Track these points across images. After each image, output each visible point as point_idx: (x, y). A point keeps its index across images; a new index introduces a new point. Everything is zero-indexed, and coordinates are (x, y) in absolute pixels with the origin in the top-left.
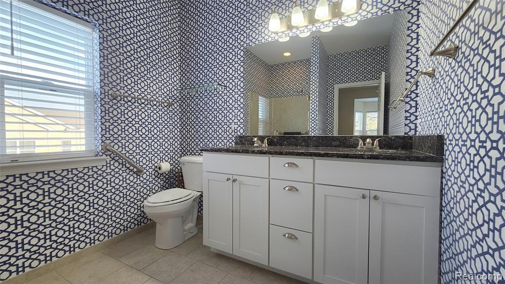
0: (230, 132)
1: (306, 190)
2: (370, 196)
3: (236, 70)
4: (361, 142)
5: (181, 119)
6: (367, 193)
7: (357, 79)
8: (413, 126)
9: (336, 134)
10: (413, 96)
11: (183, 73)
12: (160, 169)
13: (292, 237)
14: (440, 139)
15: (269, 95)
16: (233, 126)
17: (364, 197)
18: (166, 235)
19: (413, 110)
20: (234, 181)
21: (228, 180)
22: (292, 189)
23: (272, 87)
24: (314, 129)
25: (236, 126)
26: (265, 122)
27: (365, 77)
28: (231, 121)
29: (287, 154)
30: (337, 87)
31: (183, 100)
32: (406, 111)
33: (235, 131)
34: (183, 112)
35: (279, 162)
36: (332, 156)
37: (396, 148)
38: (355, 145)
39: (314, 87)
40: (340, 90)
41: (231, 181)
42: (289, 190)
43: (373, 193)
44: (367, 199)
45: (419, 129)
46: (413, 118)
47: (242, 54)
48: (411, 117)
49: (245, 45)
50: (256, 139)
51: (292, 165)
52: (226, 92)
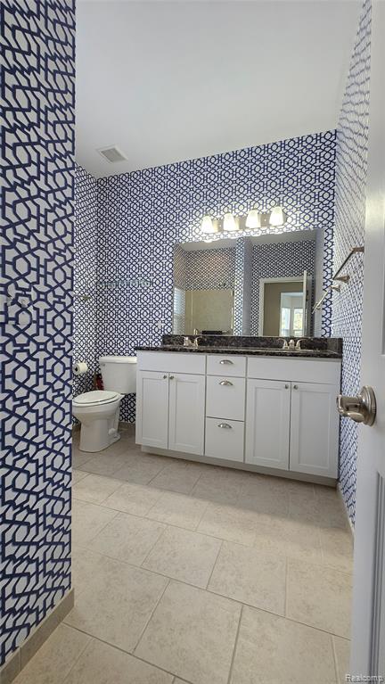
0: (157, 330)
1: (239, 384)
2: (292, 386)
3: (164, 266)
4: (285, 342)
5: (96, 314)
6: (289, 384)
7: (284, 274)
8: (328, 330)
9: (260, 335)
10: (328, 303)
11: (100, 264)
12: (76, 370)
13: (227, 427)
14: (341, 340)
15: (186, 287)
16: (160, 325)
17: (286, 388)
18: (93, 437)
19: (328, 315)
20: (172, 378)
21: (165, 377)
22: (227, 383)
23: (189, 277)
24: (238, 329)
25: (163, 325)
26: (180, 319)
27: (292, 272)
28: (157, 319)
29: (223, 352)
30: (262, 281)
31: (99, 293)
32: (323, 316)
33: (162, 329)
34: (99, 307)
35: (215, 359)
36: (262, 354)
37: (314, 349)
38: (280, 346)
39: (239, 282)
40: (265, 284)
41: (167, 379)
42: (225, 384)
43: (293, 384)
44: (289, 389)
45: (332, 332)
46: (328, 322)
47: (171, 250)
48: (327, 322)
49: (174, 241)
50: (187, 338)
51: (226, 362)
52: (151, 288)
